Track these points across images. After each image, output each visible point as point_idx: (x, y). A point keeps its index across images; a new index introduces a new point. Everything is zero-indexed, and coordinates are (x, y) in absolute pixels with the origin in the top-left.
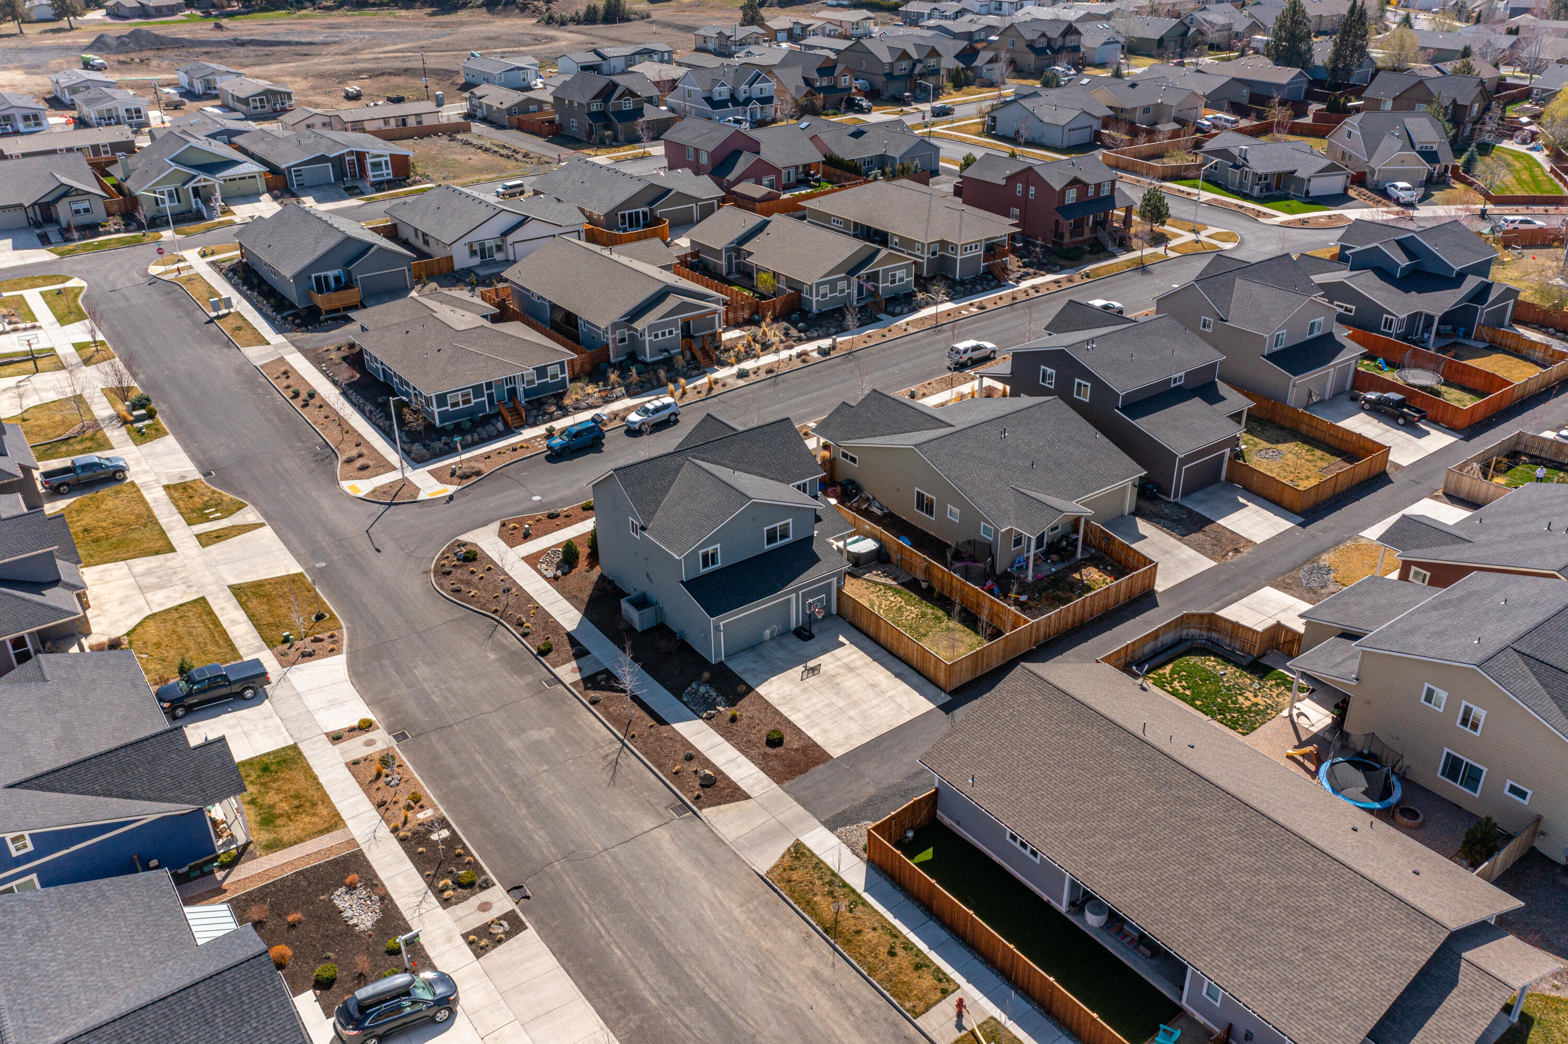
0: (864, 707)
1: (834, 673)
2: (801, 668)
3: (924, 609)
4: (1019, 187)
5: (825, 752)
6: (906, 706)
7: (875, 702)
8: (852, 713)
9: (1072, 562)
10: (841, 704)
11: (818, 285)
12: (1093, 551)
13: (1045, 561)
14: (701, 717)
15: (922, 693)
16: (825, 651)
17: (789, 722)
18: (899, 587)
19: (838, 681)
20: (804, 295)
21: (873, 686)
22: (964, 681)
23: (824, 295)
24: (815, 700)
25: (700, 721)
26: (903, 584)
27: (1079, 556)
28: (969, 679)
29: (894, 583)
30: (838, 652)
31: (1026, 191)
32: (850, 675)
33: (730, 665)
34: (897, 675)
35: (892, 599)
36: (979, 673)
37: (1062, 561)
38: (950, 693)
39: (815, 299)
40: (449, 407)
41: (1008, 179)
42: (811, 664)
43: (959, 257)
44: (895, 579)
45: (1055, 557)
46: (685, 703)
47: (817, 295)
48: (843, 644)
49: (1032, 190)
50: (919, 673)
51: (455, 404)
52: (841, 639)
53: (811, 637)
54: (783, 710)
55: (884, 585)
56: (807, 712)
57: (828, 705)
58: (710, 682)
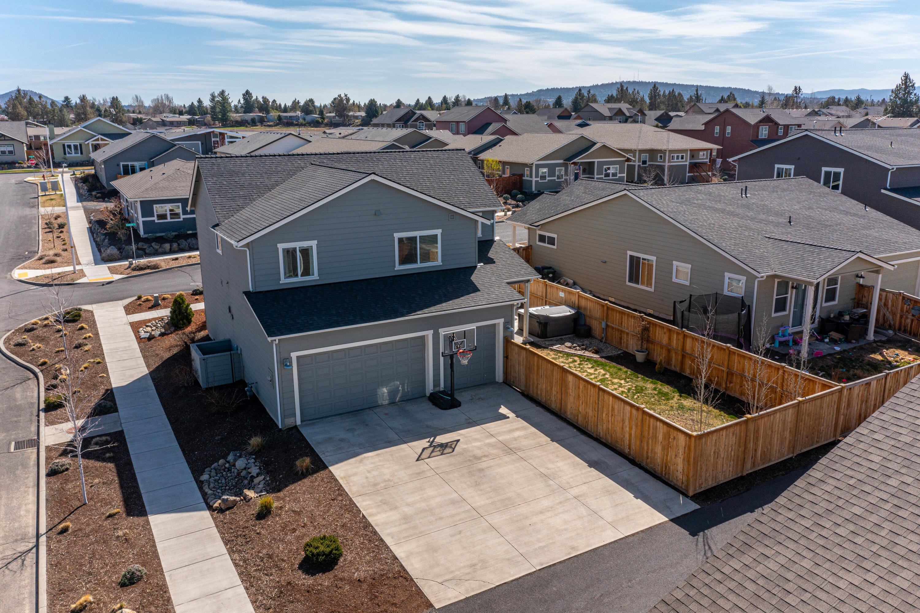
0: (524, 510)
1: (478, 453)
2: (424, 443)
3: (641, 384)
4: (717, 129)
5: (420, 593)
6: (608, 514)
7: (546, 503)
8: (496, 519)
9: (861, 343)
10: (479, 501)
11: (538, 166)
12: (891, 332)
13: (822, 340)
14: (210, 508)
15: (639, 494)
16: (471, 423)
17: (367, 525)
18: (603, 360)
19: (483, 465)
20: (525, 178)
21: (545, 477)
22: (722, 479)
23: (543, 177)
24: (431, 492)
25: (206, 514)
26: (607, 358)
27: (871, 336)
28: (730, 476)
29: (596, 356)
30: (493, 427)
31: (723, 131)
32: (506, 459)
33: (306, 432)
34: (592, 464)
35: (592, 371)
36: (749, 469)
37: (848, 341)
38: (695, 498)
39: (534, 179)
40: (155, 218)
41: (706, 124)
42: (441, 439)
43: (667, 164)
44: (596, 352)
45: (835, 335)
46: (200, 484)
47: (537, 176)
48: (505, 417)
49: (729, 129)
50: (633, 462)
51: (162, 216)
52: (503, 410)
53: (454, 404)
54: (363, 504)
55: (580, 356)
56: (408, 510)
57: (453, 502)
58: (258, 453)
